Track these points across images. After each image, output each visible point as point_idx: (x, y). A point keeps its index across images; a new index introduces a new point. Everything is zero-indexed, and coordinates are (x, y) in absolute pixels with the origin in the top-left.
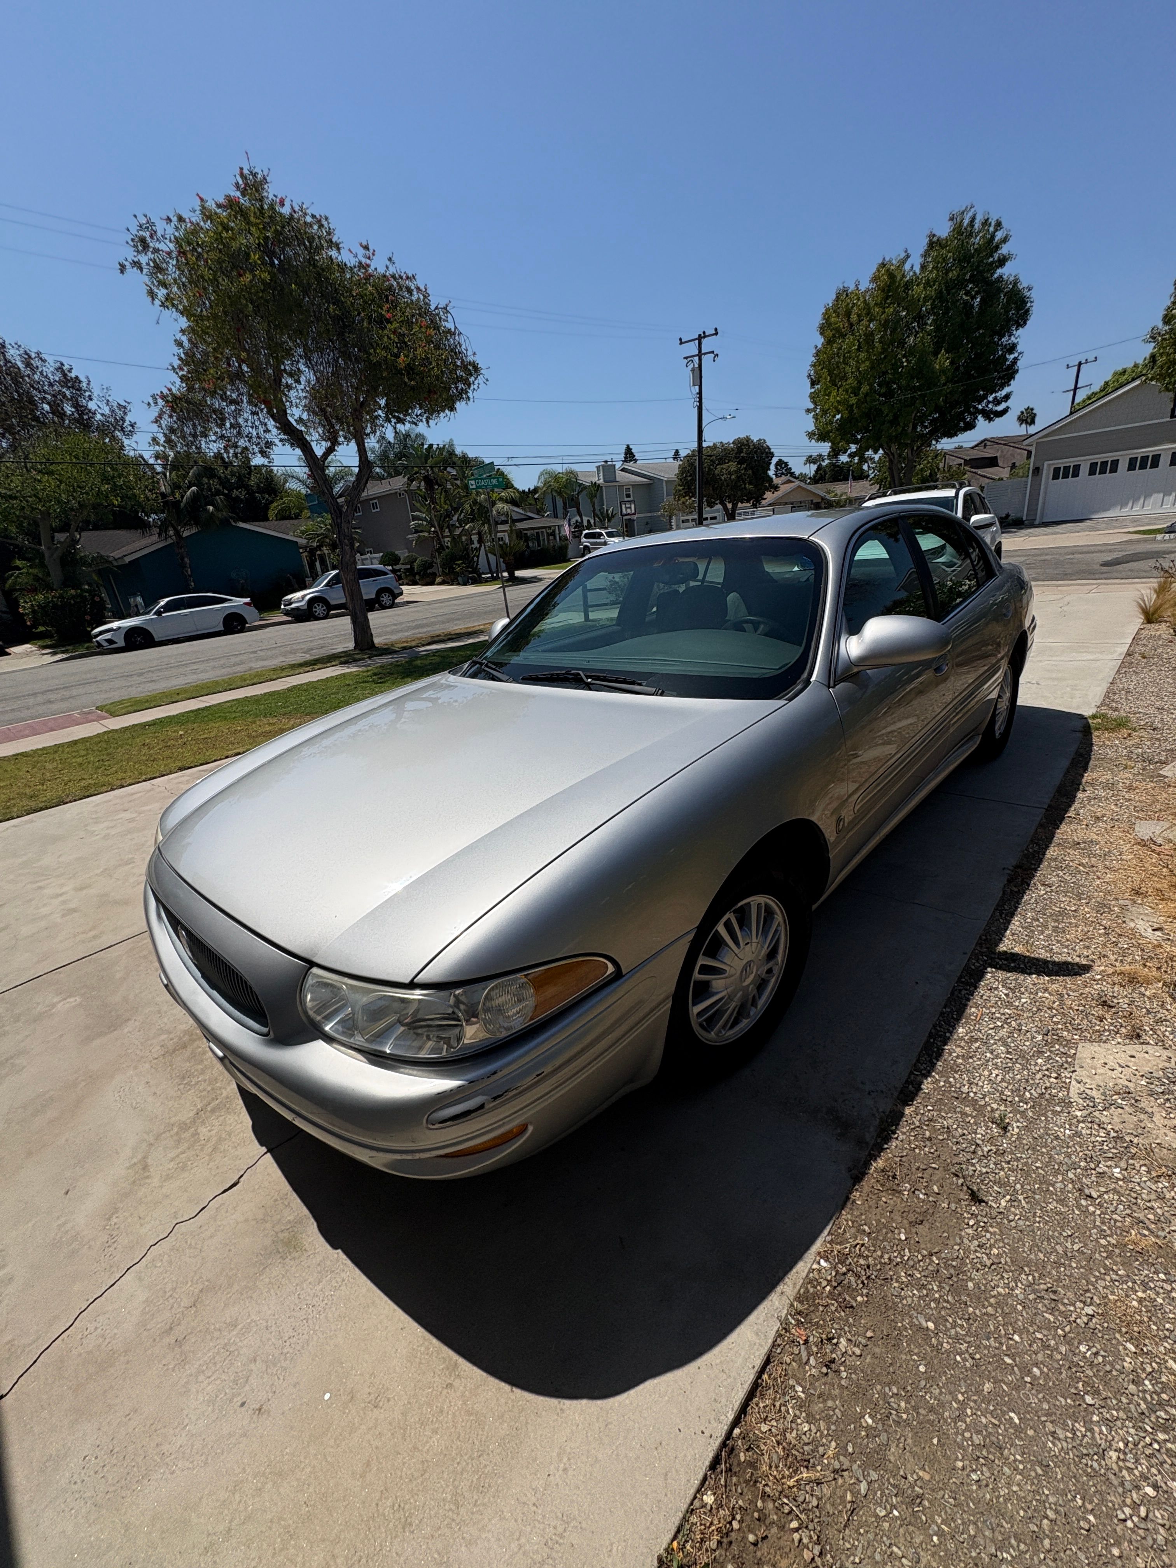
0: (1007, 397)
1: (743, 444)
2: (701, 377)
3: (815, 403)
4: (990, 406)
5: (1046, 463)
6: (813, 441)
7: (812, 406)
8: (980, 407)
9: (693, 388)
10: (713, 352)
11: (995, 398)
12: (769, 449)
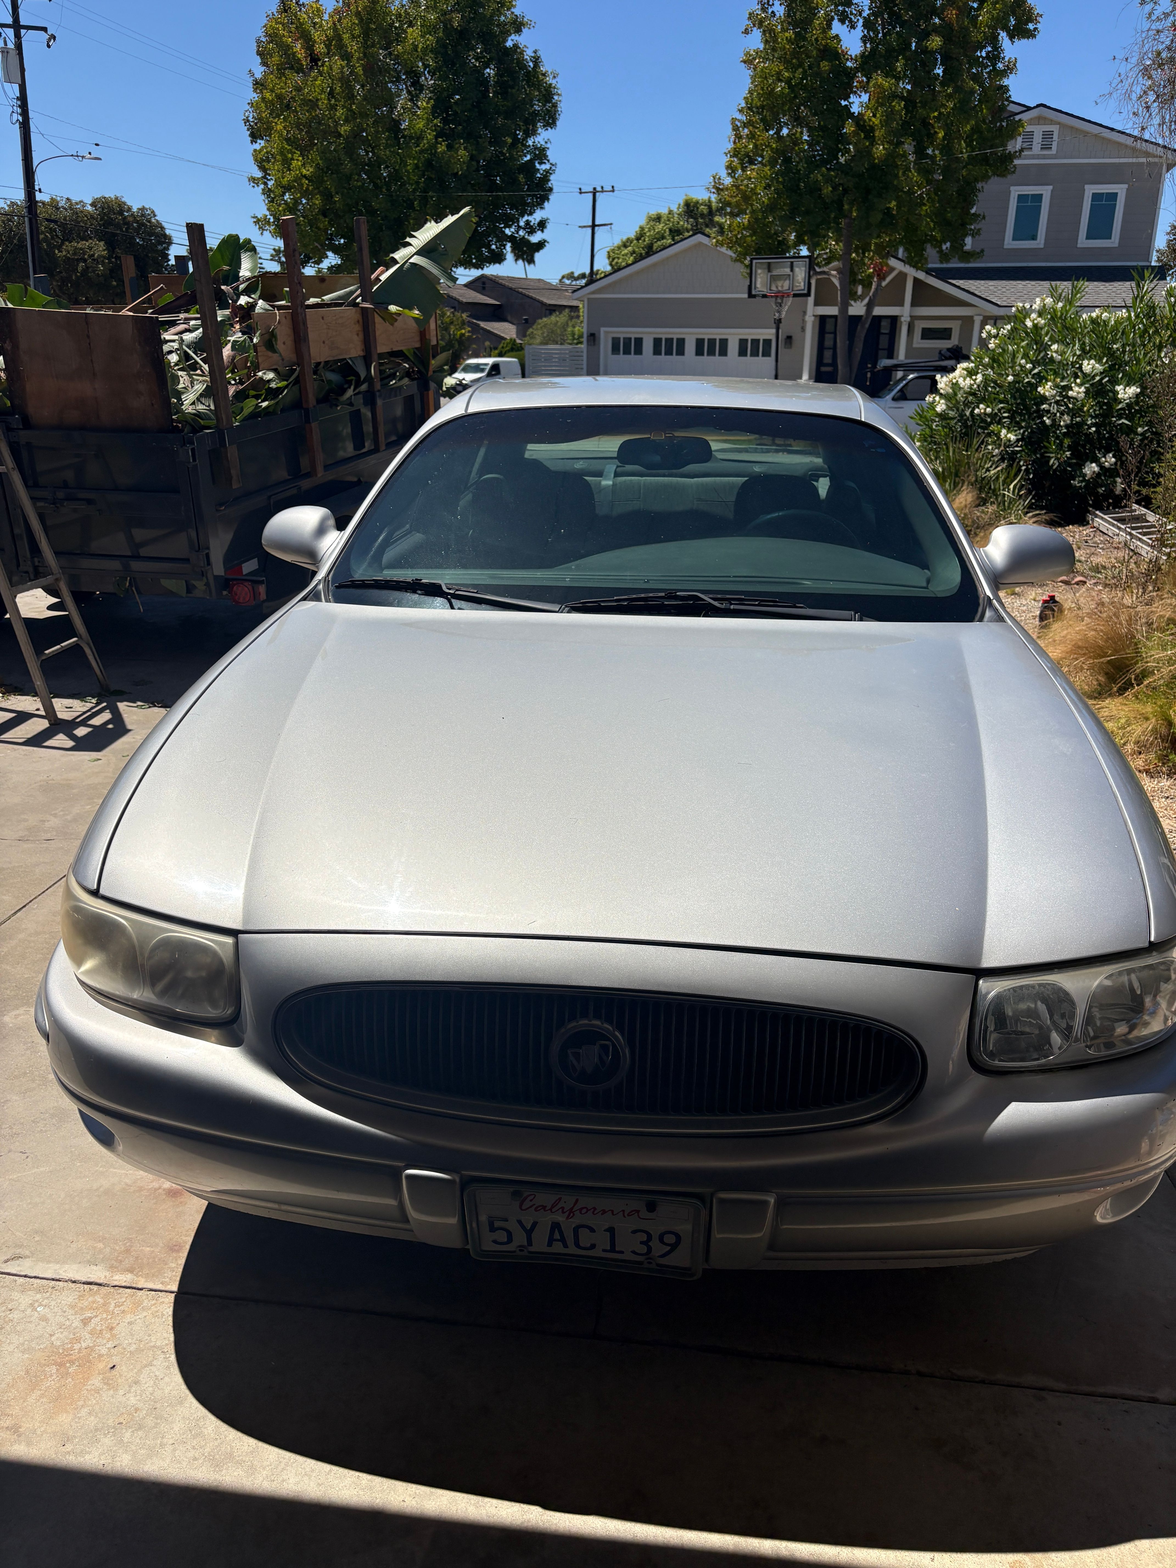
0: (542, 225)
1: (111, 210)
2: (22, 70)
3: (262, 168)
4: (521, 233)
5: (603, 330)
6: (267, 234)
7: (259, 174)
8: (508, 232)
9: (7, 86)
10: (45, 29)
11: (528, 223)
12: (162, 228)
